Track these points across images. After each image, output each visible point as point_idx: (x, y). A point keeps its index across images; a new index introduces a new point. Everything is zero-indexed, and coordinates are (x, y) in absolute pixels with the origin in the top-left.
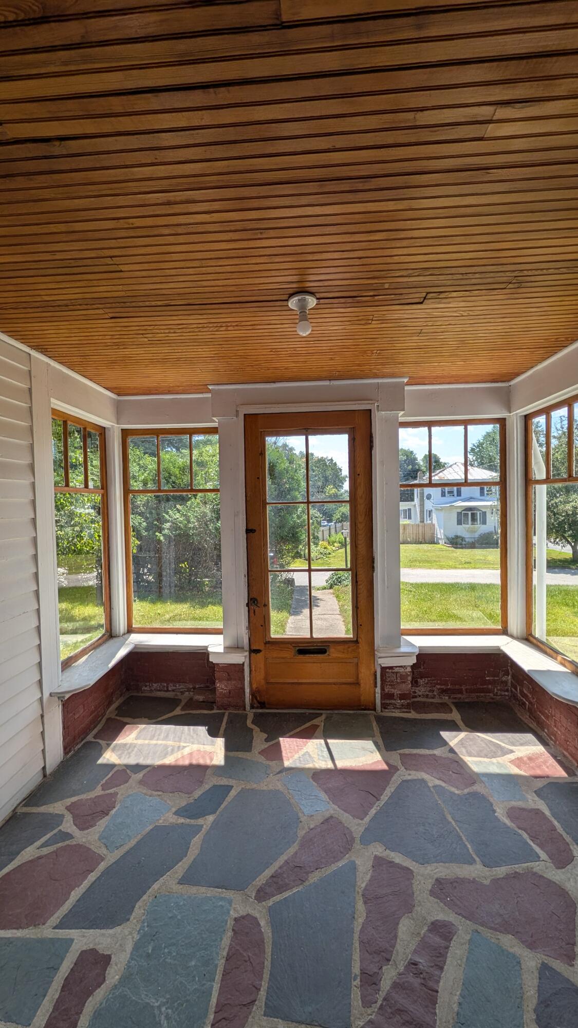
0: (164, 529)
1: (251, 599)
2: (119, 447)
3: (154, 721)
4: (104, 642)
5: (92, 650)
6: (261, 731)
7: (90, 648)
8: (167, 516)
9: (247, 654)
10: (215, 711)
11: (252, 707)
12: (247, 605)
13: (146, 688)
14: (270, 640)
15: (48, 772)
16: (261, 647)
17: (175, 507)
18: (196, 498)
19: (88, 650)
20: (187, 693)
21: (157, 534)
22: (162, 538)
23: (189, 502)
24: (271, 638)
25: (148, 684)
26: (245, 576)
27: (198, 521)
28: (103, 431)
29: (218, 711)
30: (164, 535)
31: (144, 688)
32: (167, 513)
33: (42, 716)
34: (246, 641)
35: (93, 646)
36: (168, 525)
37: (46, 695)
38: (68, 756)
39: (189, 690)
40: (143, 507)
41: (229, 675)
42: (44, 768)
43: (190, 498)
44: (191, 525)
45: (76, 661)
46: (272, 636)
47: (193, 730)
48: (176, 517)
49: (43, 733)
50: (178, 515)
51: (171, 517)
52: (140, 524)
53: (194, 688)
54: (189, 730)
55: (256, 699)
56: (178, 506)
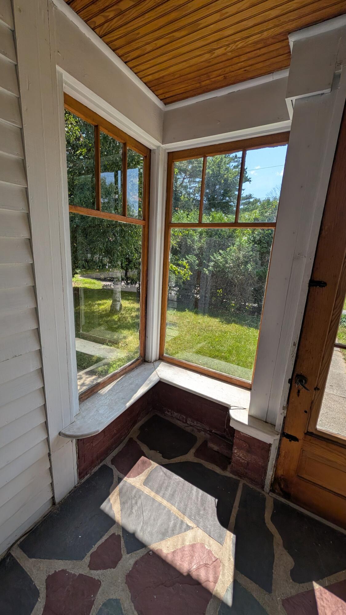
0: (209, 266)
1: (297, 375)
2: (164, 173)
3: (166, 461)
4: (136, 367)
5: (122, 375)
6: (284, 546)
7: (121, 373)
8: (212, 258)
9: (278, 437)
10: (228, 474)
11: (272, 490)
12: (290, 381)
13: (168, 413)
14: (314, 432)
15: (57, 500)
16: (300, 435)
17: (218, 251)
18: (233, 246)
19: (118, 375)
20: (203, 433)
21: (204, 269)
22: (207, 272)
23: (229, 249)
24: (316, 429)
25: (170, 410)
26: (294, 345)
27: (233, 262)
28: (148, 153)
29: (231, 475)
30: (208, 270)
31: (166, 412)
32: (213, 255)
33: (49, 455)
34: (279, 421)
35: (124, 371)
36: (212, 264)
37: (53, 434)
38: (83, 481)
39: (205, 431)
40: (198, 250)
41: (249, 447)
42: (53, 498)
43: (230, 246)
44: (227, 265)
45: (104, 387)
46: (318, 427)
47: (202, 495)
48: (218, 259)
49: (50, 469)
50: (220, 257)
51: (215, 259)
52: (195, 261)
53: (211, 431)
54: (198, 493)
55: (280, 485)
56: (221, 251)
